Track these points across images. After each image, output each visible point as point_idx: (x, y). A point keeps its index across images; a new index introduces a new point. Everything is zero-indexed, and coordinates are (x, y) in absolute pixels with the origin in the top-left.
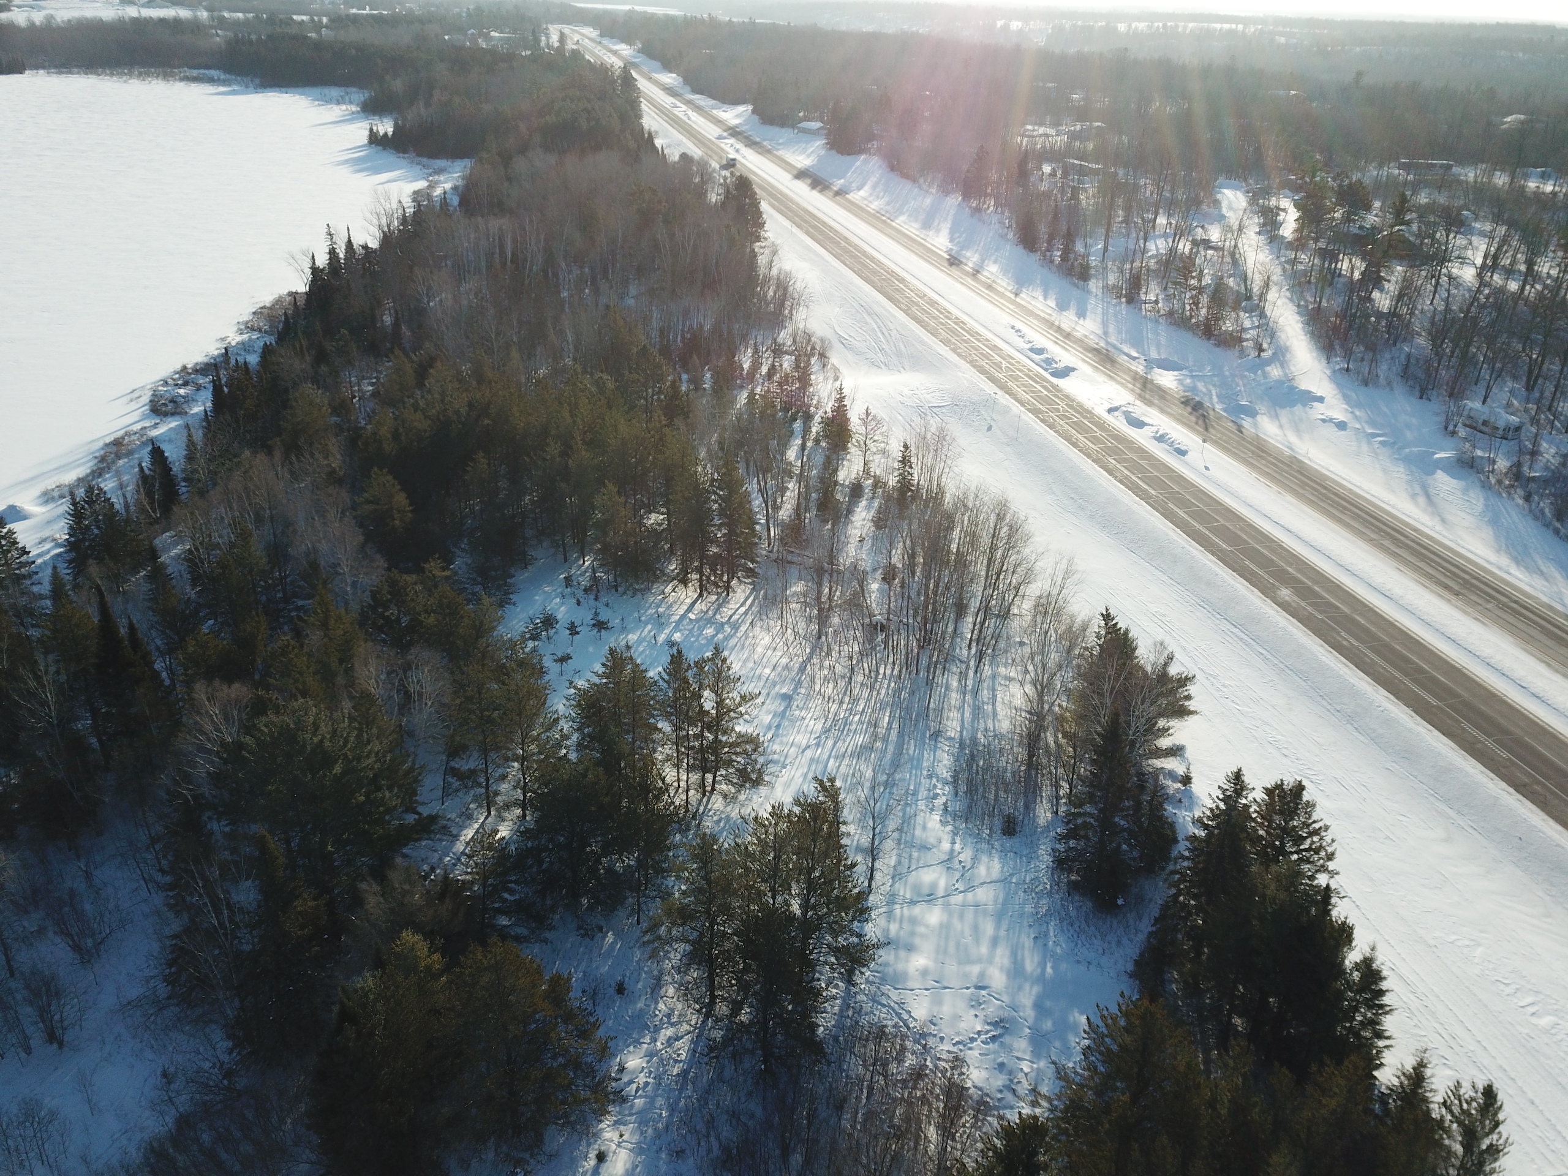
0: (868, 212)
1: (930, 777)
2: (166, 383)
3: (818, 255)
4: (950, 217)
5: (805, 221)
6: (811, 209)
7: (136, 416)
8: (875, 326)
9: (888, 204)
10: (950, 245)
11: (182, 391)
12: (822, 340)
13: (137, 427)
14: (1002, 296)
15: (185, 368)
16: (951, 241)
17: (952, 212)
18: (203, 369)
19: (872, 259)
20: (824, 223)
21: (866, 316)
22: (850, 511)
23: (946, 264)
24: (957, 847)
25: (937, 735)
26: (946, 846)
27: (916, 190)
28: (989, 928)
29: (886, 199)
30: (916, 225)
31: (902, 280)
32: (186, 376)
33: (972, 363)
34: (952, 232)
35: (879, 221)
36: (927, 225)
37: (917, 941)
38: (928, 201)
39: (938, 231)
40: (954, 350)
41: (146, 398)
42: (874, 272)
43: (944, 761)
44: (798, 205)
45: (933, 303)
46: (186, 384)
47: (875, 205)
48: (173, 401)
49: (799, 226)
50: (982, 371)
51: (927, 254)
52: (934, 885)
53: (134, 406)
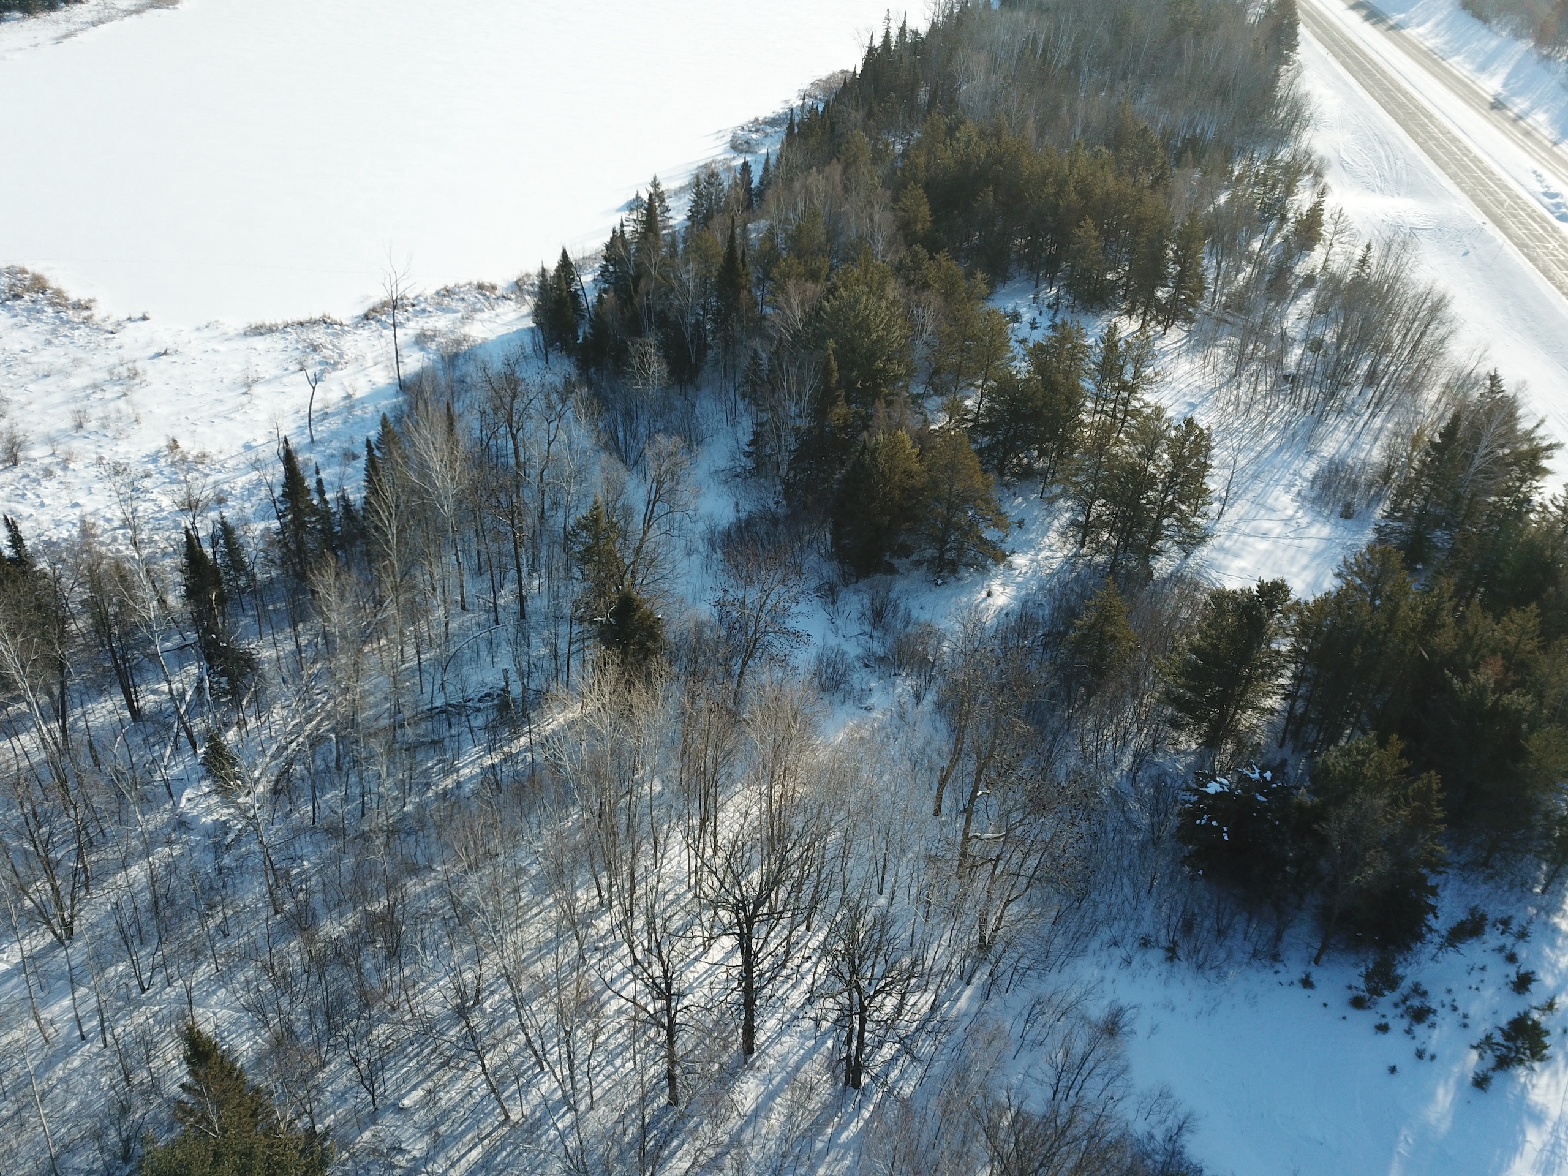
0: (1419, 50)
1: (1294, 474)
2: (743, 129)
3: (1346, 83)
4: (1513, 62)
5: (1345, 51)
6: (1355, 40)
7: (720, 150)
8: (1382, 153)
9: (1446, 43)
10: (1500, 90)
11: (754, 136)
12: (1322, 160)
13: (721, 158)
14: (1539, 143)
15: (757, 120)
16: (1505, 85)
17: (1517, 57)
18: (773, 122)
19: (1405, 94)
20: (1364, 55)
21: (1376, 145)
22: (1297, 296)
23: (1487, 107)
24: (1299, 515)
25: (1311, 453)
26: (1290, 512)
27: (1484, 32)
28: (1304, 560)
29: (1446, 38)
30: (1469, 67)
31: (1430, 116)
32: (758, 125)
33: (1473, 197)
34: (1509, 77)
35: (1430, 60)
36: (1482, 68)
37: (1244, 553)
38: (1494, 43)
39: (1493, 75)
40: (1458, 184)
41: (728, 138)
42: (1402, 106)
43: (1311, 468)
44: (1342, 35)
45: (1454, 140)
46: (757, 131)
47: (1430, 43)
48: (747, 142)
49: (1336, 56)
50: (1481, 205)
51: (1468, 93)
52: (1270, 530)
53: (718, 142)
